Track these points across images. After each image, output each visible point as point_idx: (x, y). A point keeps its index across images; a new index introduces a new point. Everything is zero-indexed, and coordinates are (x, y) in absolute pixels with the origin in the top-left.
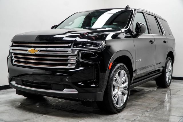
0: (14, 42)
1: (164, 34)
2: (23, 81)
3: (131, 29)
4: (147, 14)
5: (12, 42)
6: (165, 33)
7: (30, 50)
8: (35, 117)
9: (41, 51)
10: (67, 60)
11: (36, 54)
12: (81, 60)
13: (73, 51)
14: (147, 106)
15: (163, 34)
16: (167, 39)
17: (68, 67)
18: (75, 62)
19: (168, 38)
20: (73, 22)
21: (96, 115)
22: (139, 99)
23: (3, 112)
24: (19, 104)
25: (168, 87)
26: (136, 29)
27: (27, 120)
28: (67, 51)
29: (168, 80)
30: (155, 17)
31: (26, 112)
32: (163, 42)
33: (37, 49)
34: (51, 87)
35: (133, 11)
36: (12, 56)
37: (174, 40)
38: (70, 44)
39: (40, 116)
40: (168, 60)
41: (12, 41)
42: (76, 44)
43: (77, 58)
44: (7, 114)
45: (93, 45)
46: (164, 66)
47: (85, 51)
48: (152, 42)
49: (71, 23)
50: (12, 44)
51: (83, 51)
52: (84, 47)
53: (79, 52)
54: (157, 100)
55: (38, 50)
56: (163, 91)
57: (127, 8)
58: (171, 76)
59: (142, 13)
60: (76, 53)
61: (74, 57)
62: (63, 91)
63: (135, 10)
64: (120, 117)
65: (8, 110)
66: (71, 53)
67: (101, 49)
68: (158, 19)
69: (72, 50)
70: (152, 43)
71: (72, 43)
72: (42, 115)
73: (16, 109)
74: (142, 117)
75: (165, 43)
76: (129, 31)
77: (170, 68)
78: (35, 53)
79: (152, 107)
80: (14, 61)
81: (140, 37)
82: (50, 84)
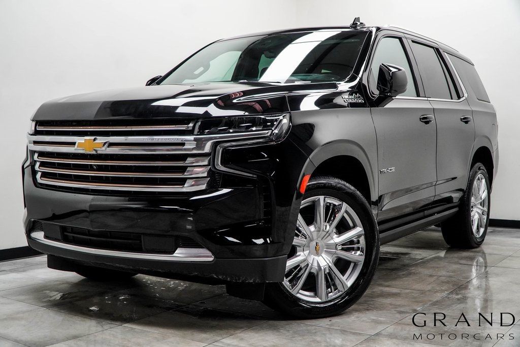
0: (39, 123)
1: (464, 98)
2: (64, 229)
3: (365, 82)
4: (413, 42)
5: (34, 123)
6: (466, 95)
7: (82, 144)
8: (100, 329)
9: (111, 145)
10: (183, 169)
11: (99, 152)
12: (223, 168)
13: (200, 144)
14: (415, 298)
15: (459, 98)
16: (472, 111)
17: (187, 188)
18: (205, 175)
19: (474, 109)
20: (207, 68)
21: (271, 322)
22: (395, 279)
23: (10, 318)
24: (58, 296)
25: (476, 247)
26: (378, 83)
27: (75, 337)
28: (183, 144)
29: (478, 229)
30: (437, 51)
31: (76, 317)
32: (461, 119)
33: (101, 140)
34: (141, 245)
35: (371, 32)
36: (36, 161)
37: (494, 115)
38: (191, 125)
39: (112, 326)
40: (476, 173)
41: (33, 121)
42: (208, 123)
43: (212, 163)
44: (23, 322)
45: (256, 126)
46: (464, 187)
47: (234, 144)
48: (426, 121)
49: (201, 69)
50: (33, 128)
51: (228, 144)
52: (231, 131)
53: (215, 145)
54: (443, 282)
55: (105, 143)
56: (462, 258)
57: (354, 25)
58: (485, 217)
59: (398, 40)
60: (207, 148)
61: (202, 161)
62: (174, 255)
63: (378, 29)
64: (337, 328)
65: (24, 312)
66: (193, 149)
67: (278, 136)
68: (446, 56)
69: (195, 140)
70: (427, 123)
71: (197, 122)
72: (118, 323)
73: (47, 310)
74: (399, 328)
75: (466, 122)
76: (360, 89)
77: (484, 195)
78: (96, 151)
79: (430, 301)
80: (38, 176)
81: (390, 105)
82: (138, 236)
